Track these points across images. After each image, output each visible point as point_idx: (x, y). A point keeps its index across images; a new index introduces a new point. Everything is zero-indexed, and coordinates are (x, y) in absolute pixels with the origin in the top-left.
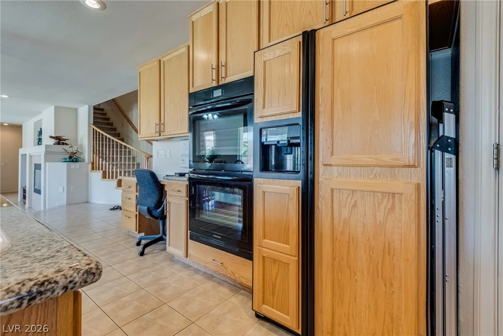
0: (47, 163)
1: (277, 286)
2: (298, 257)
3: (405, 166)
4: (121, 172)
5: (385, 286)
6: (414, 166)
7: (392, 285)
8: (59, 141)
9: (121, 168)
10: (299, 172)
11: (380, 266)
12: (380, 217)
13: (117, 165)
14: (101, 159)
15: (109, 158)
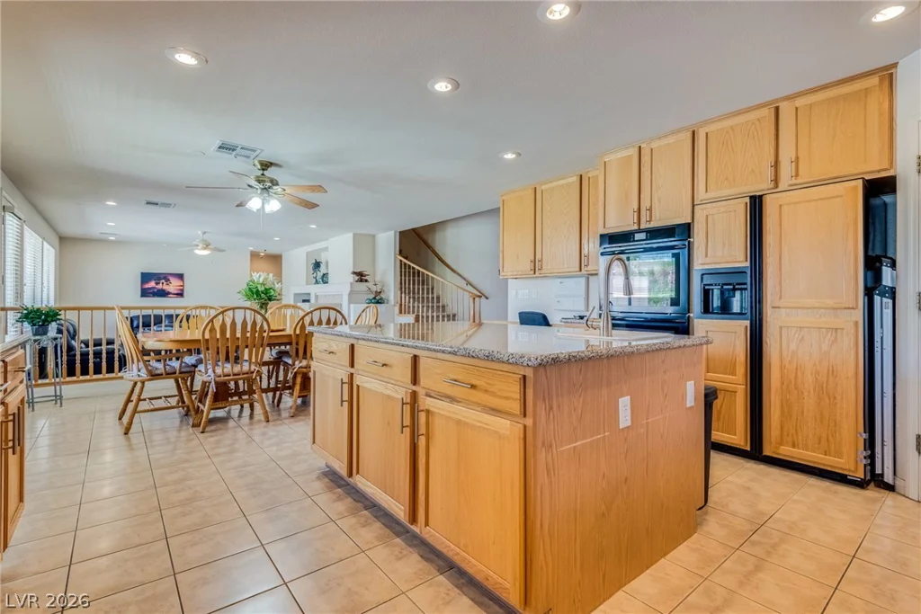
0: (352, 305)
1: (723, 412)
2: (746, 385)
3: (845, 308)
4: (438, 317)
5: (829, 399)
6: (853, 308)
7: (835, 398)
8: (361, 276)
9: (438, 311)
10: (745, 314)
11: (825, 385)
12: (825, 347)
13: (433, 307)
14: (411, 300)
15: (423, 298)
